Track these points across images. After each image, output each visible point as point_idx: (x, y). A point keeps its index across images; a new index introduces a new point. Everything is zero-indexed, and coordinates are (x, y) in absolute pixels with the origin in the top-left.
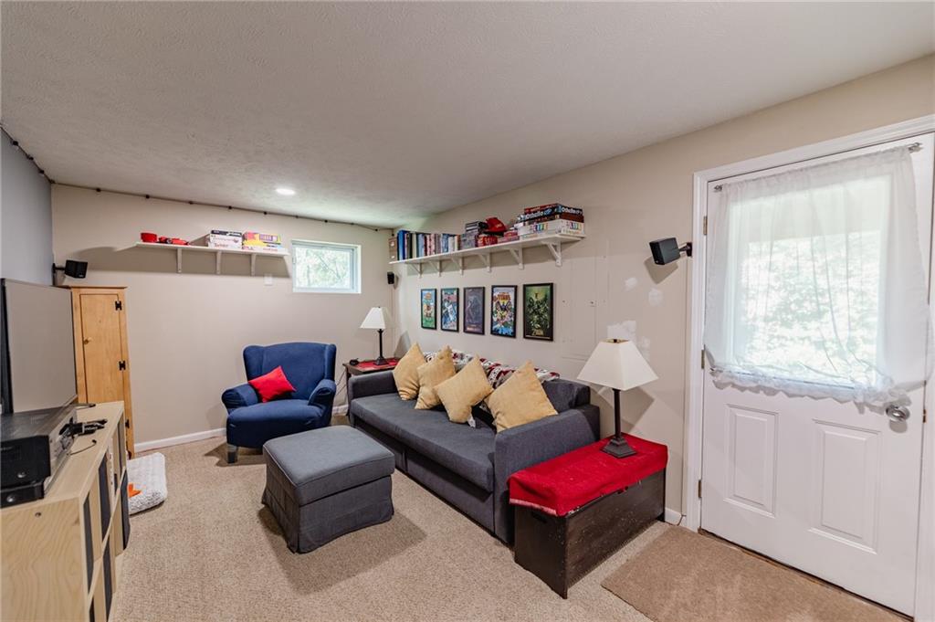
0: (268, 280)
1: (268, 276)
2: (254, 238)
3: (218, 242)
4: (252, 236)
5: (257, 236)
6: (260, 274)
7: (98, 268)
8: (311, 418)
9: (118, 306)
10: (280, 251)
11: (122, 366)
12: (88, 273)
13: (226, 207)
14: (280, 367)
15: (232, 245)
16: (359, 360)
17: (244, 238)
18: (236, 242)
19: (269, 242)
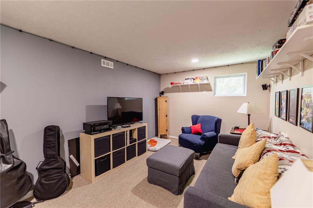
0: (204, 92)
1: (205, 91)
2: (197, 79)
3: (187, 82)
4: (196, 78)
5: (198, 78)
6: (202, 90)
7: (166, 92)
8: (196, 144)
9: (166, 101)
10: (205, 82)
11: (166, 116)
12: (164, 94)
13: (192, 70)
14: (200, 123)
15: (190, 82)
16: (240, 128)
17: (194, 79)
18: (191, 81)
19: (202, 79)
